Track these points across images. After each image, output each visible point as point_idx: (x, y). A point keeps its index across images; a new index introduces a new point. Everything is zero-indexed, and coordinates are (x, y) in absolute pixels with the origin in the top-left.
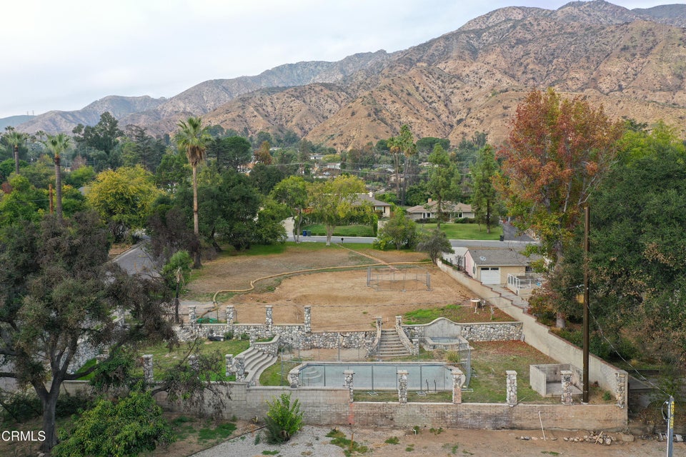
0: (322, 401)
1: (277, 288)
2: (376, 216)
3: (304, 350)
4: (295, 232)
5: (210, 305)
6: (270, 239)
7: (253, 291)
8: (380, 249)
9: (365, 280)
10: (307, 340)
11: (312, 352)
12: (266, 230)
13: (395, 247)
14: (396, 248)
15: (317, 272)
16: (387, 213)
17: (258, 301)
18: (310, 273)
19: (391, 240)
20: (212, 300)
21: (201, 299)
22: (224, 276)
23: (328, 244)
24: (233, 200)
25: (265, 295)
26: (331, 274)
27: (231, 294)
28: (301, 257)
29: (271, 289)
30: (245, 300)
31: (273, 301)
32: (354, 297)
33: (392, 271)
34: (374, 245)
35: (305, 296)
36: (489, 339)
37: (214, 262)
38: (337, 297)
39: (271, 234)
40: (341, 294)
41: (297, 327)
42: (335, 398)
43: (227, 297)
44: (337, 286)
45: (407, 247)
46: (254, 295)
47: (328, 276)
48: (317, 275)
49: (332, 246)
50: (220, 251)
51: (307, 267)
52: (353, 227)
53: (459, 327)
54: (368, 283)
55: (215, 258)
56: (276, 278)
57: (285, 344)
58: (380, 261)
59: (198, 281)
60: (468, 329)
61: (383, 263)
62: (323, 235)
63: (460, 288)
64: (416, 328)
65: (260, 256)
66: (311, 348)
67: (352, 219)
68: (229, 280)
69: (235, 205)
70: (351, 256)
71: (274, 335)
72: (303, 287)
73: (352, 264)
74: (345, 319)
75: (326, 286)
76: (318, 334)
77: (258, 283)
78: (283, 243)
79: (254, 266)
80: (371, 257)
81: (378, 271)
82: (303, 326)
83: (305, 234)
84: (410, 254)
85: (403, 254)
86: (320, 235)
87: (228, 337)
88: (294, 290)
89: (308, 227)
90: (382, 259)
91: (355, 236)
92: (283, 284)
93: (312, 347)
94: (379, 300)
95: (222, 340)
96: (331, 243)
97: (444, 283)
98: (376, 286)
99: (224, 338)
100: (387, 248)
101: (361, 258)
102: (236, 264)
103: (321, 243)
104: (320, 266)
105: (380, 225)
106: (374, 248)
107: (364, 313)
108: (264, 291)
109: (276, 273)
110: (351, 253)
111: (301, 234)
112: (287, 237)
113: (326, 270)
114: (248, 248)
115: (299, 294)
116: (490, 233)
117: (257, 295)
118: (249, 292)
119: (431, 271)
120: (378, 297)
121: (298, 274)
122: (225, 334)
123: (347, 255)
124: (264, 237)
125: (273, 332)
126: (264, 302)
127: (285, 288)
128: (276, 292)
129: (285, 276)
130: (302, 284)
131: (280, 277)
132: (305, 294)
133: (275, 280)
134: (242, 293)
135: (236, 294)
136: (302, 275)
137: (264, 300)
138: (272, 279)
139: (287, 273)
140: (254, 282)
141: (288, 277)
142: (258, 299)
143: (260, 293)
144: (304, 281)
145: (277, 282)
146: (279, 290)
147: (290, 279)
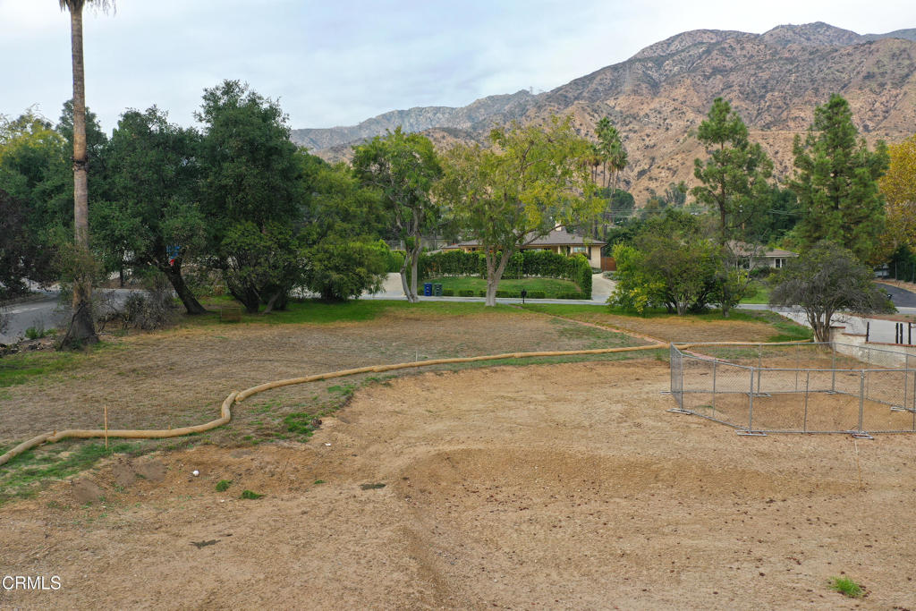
1: (328, 422)
6: (335, 276)
7: (215, 437)
15: (476, 365)
17: (223, 487)
18: (456, 369)
25: (267, 454)
27: (94, 453)
28: (419, 330)
29: (299, 426)
30: (155, 482)
31: (296, 488)
32: (677, 469)
33: (710, 365)
35: (448, 458)
37: (154, 336)
39: (337, 261)
40: (603, 451)
43: (65, 467)
45: (699, 310)
46: (212, 455)
47: (516, 379)
48: (478, 374)
49: (503, 307)
50: (195, 311)
51: (443, 353)
56: (336, 383)
58: (647, 339)
61: (662, 344)
65: (306, 325)
70: (560, 327)
72: (434, 416)
73: (573, 347)
75: (522, 415)
77: (255, 400)
79: (278, 346)
80: (615, 331)
83: (428, 291)
86: (462, 294)
88: (401, 428)
90: (650, 335)
92: (359, 405)
100: (654, 311)
101: (592, 333)
108: (266, 435)
110: (556, 321)
113: (506, 362)
115: (422, 450)
117: (228, 457)
121: (417, 373)
126: (248, 495)
127: (363, 420)
128: (318, 437)
129: (373, 375)
130: (430, 406)
131: (351, 380)
132: (447, 448)
133: (330, 390)
134: (158, 443)
135: (123, 449)
136: (429, 375)
137: (250, 484)
138: (322, 384)
139: (376, 368)
140: (242, 394)
141: (382, 381)
142: (226, 477)
143: (246, 443)
144: (437, 394)
145: (335, 394)
146: (335, 428)
147: (387, 385)
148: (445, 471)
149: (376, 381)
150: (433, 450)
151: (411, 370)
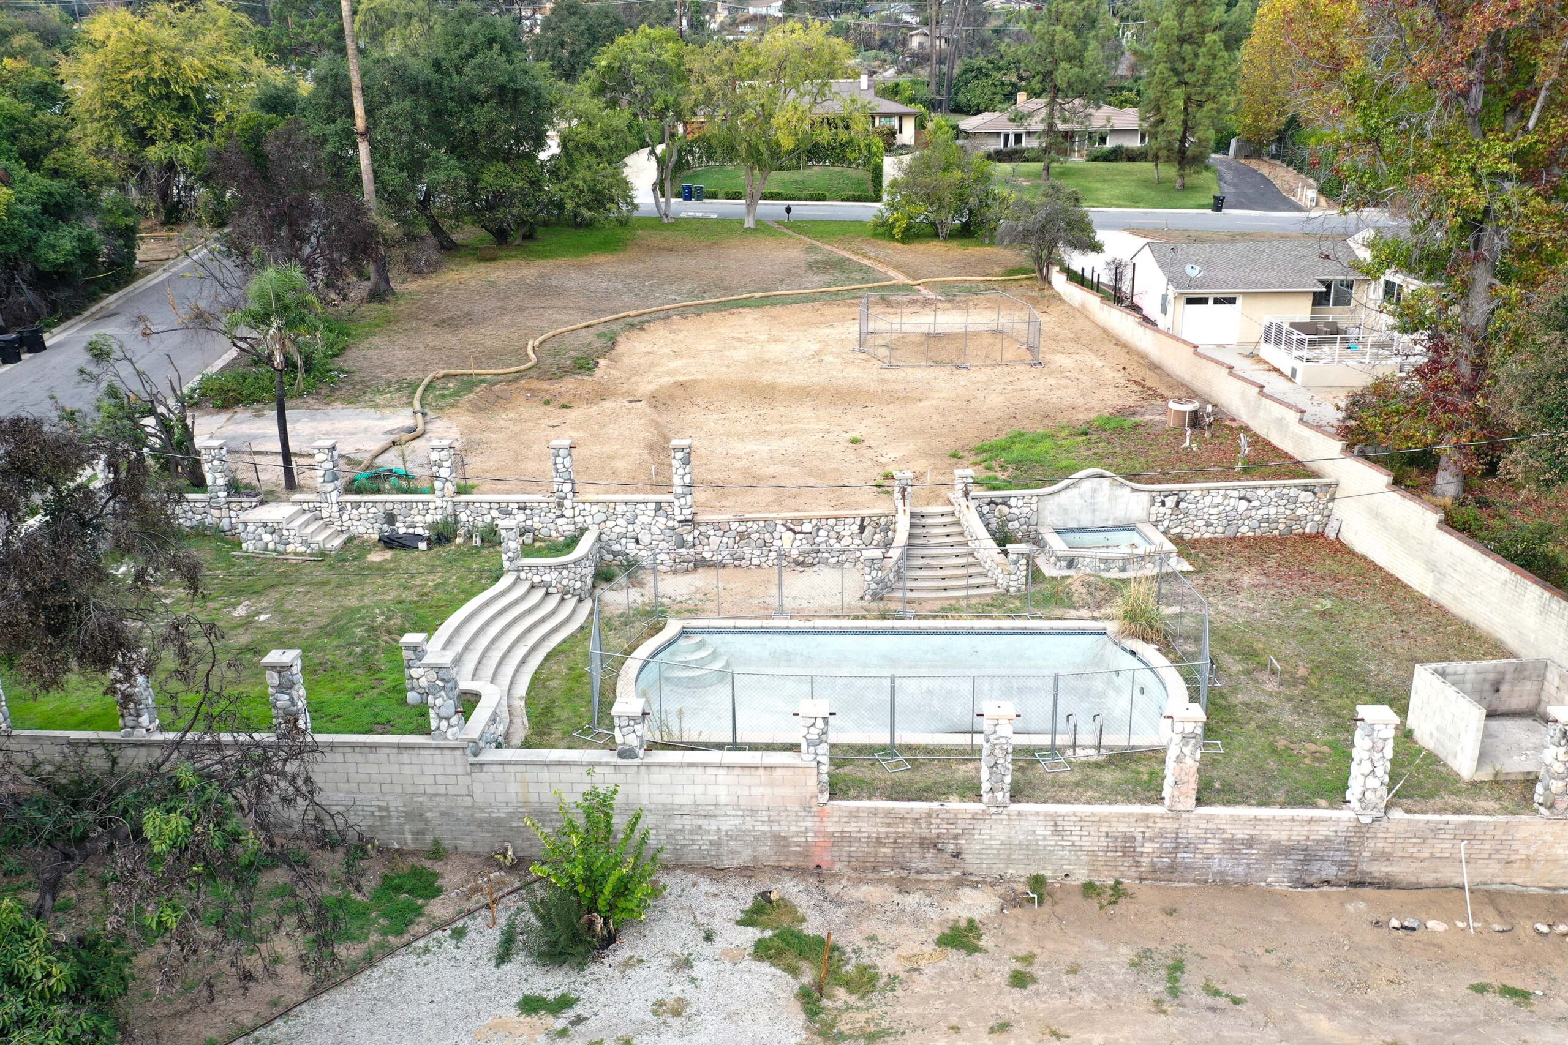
0: (723, 799)
1: (603, 362)
2: (878, 143)
3: (675, 572)
4: (659, 187)
5: (403, 419)
6: (587, 214)
7: (533, 373)
8: (892, 237)
9: (853, 330)
10: (683, 544)
11: (701, 580)
12: (575, 187)
13: (933, 231)
14: (936, 235)
15: (720, 307)
16: (908, 135)
17: (547, 403)
18: (699, 311)
19: (922, 212)
20: (411, 404)
21: (379, 400)
22: (451, 323)
23: (749, 223)
24: (474, 99)
25: (568, 385)
26: (756, 314)
27: (468, 384)
28: (673, 263)
29: (584, 365)
30: (508, 400)
31: (590, 402)
32: (823, 390)
33: (927, 303)
34: (876, 226)
35: (682, 385)
36: (1230, 533)
37: (432, 282)
38: (773, 386)
39: (588, 197)
40: (785, 379)
41: (652, 506)
42: (767, 791)
43: (457, 393)
44: (776, 350)
45: (966, 232)
46: (536, 384)
47: (749, 322)
48: (717, 316)
49: (762, 228)
50: (449, 248)
51: (691, 293)
52: (816, 173)
53: (1145, 498)
54: (862, 342)
55: (434, 268)
56: (602, 329)
57: (616, 554)
58: (892, 273)
59: (376, 340)
60: (1170, 502)
61: (901, 279)
62: (736, 196)
63: (1124, 359)
64: (1013, 502)
65: (561, 261)
66: (696, 567)
67: (815, 153)
68: (469, 335)
69: (481, 114)
70: (813, 257)
71: (583, 531)
72: (677, 354)
73: (815, 282)
74: (794, 464)
75: (742, 353)
76: (717, 526)
77: (547, 346)
78: (623, 223)
79: (543, 290)
80: (866, 262)
81: (889, 304)
82: (670, 503)
83: (687, 194)
84: (975, 251)
85: (956, 251)
86: (728, 196)
87: (442, 536)
88: (652, 365)
89: (696, 176)
90: (897, 267)
91: (821, 198)
92: (622, 347)
93: (700, 564)
94: (893, 398)
95: (422, 546)
96: (757, 222)
97: (1077, 340)
98: (883, 352)
99: (428, 540)
100: (910, 235)
101: (841, 265)
102: (493, 284)
103: (731, 221)
104: (727, 290)
105: (891, 168)
106: (875, 235)
107: (854, 441)
108: (565, 372)
109: (603, 312)
110: (811, 249)
111: (678, 196)
112: (636, 207)
113: (746, 303)
114: (529, 237)
115: (665, 380)
116: (1184, 187)
117: (546, 385)
118: (520, 375)
119: (1035, 302)
120: (891, 386)
121: (666, 316)
122: (432, 526)
123: (803, 256)
124: (569, 206)
125: (579, 519)
126: (564, 406)
127: (626, 360)
128: (598, 373)
129: (628, 320)
130: (675, 347)
131: (612, 326)
132: (681, 378)
133: (599, 336)
134: (500, 378)
135: (483, 381)
136: (676, 319)
137: (563, 401)
138: (591, 330)
139: (632, 313)
140: (537, 343)
141: (637, 326)
142: (548, 397)
143: (553, 377)
144: (682, 336)
145: (602, 340)
146: (608, 367)
147: (642, 329)
148: (679, 392)
149: (633, 326)
150: (671, 380)
151: (661, 315)
